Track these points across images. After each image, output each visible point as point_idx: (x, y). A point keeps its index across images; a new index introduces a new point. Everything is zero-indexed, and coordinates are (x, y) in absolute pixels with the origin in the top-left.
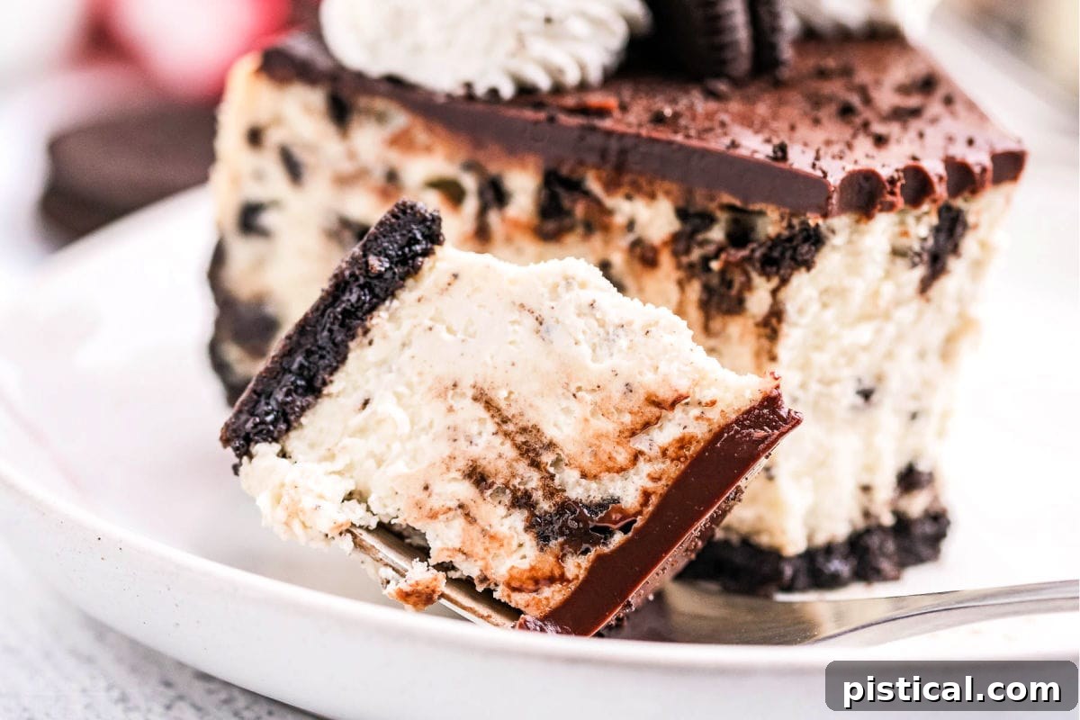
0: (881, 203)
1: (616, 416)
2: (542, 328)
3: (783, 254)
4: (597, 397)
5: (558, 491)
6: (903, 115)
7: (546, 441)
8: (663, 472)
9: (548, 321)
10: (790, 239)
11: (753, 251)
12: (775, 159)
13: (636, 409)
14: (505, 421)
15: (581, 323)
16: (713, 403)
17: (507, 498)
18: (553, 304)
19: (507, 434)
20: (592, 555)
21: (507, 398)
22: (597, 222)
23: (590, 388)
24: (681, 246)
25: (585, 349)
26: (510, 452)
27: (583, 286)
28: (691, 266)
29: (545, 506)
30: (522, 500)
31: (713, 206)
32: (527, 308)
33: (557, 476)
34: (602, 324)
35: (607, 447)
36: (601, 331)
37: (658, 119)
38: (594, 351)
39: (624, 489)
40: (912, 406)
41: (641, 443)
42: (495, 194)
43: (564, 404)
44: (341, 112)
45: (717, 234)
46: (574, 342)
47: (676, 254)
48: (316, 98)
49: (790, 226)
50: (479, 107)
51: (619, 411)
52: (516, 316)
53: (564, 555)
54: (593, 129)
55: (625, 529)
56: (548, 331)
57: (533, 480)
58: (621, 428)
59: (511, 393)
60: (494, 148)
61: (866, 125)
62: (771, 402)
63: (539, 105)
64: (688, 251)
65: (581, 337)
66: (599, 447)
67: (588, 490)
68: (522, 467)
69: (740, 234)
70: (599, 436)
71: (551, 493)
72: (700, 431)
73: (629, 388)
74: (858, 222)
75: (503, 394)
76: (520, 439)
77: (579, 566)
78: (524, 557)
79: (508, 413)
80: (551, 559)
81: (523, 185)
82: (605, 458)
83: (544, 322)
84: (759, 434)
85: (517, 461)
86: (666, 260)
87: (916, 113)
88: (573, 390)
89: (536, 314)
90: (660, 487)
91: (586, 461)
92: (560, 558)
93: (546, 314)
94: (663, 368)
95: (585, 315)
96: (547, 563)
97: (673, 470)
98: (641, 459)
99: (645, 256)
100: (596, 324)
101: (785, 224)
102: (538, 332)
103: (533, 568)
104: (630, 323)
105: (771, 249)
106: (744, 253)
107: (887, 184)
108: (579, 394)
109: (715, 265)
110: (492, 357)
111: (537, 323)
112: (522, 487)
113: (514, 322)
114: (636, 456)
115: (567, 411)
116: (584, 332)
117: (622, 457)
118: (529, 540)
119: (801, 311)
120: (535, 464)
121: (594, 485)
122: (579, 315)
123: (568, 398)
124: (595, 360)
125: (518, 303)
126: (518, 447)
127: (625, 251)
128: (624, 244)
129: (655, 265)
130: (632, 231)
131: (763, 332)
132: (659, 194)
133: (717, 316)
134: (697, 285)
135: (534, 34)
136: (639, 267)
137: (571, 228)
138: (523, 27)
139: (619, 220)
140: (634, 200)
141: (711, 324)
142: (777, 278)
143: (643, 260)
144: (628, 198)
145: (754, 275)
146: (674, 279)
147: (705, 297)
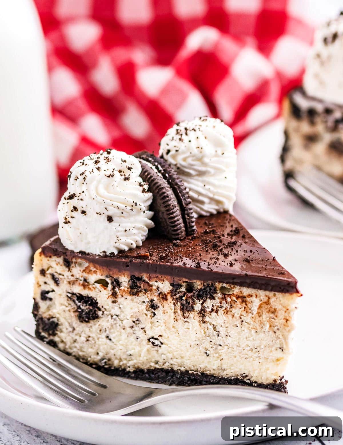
3: (203, 293)
6: (231, 245)
10: (204, 289)
11: (194, 293)
12: (197, 267)
22: (148, 289)
24: (174, 294)
28: (177, 299)
31: (180, 282)
37: (162, 258)
42: (117, 283)
44: (68, 264)
45: (183, 289)
47: (172, 296)
48: (60, 260)
49: (204, 285)
50: (108, 259)
54: (143, 262)
60: (115, 270)
61: (221, 250)
63: (126, 257)
64: (175, 295)
69: (190, 288)
81: (125, 280)
86: (169, 297)
87: (235, 243)
99: (163, 297)
101: (202, 285)
105: (199, 292)
106: (192, 294)
109: (184, 298)
127: (157, 296)
128: (156, 294)
129: (166, 300)
130: (159, 290)
131: (200, 315)
132: (165, 280)
133: (186, 312)
134: (179, 304)
135: (122, 236)
136: (162, 300)
137: (141, 291)
138: (118, 234)
139: (154, 288)
140: (158, 282)
141: (185, 314)
142: (202, 300)
143: (163, 298)
144: (156, 281)
145: (195, 300)
146: (173, 303)
147: (182, 307)
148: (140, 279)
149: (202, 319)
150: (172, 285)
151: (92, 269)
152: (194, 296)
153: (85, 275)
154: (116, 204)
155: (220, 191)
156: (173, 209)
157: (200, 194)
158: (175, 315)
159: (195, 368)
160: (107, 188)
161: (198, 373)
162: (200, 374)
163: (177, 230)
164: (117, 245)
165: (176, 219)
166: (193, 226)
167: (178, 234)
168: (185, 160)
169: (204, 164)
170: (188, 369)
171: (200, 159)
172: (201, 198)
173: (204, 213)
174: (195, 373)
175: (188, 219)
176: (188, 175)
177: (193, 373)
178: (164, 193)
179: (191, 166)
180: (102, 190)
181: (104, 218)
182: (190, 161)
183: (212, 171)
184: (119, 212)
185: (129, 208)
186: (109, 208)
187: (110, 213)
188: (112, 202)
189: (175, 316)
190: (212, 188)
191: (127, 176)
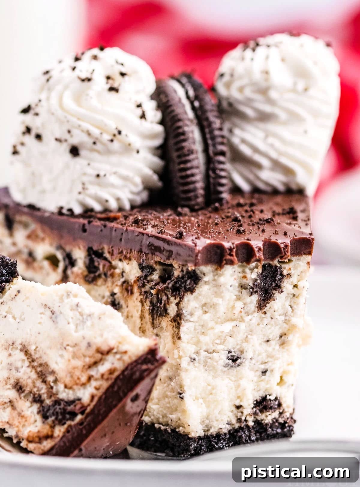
0: (225, 260)
1: (83, 358)
2: (54, 316)
3: (181, 285)
4: (75, 349)
5: (54, 394)
6: (262, 222)
7: (50, 370)
8: (101, 385)
9: (57, 313)
10: (183, 277)
11: (169, 284)
12: (177, 238)
13: (91, 355)
14: (33, 361)
15: (71, 314)
16: (126, 352)
17: (31, 398)
18: (60, 304)
19: (33, 367)
20: (66, 426)
21: (35, 350)
22: (110, 273)
23: (72, 345)
24: (142, 283)
25: (72, 326)
26: (34, 375)
27: (75, 296)
28: (145, 293)
29: (48, 402)
30: (37, 400)
31: (152, 263)
32: (48, 307)
33: (55, 387)
34: (81, 314)
35: (77, 373)
36: (81, 318)
38: (77, 327)
39: (84, 394)
40: (263, 367)
41: (93, 372)
42: (70, 261)
43: (61, 352)
44: (10, 224)
45: (155, 276)
46: (67, 323)
47: (139, 287)
49: (182, 271)
50: (65, 218)
51: (85, 356)
52: (42, 310)
53: (54, 426)
55: (82, 413)
56: (56, 317)
57: (43, 389)
58: (84, 364)
59: (37, 347)
62: (152, 352)
64: (144, 285)
65: (70, 320)
66: (74, 373)
67: (68, 394)
68: (39, 383)
70: (74, 368)
71: (51, 395)
72: (119, 366)
73: (89, 345)
74: (216, 269)
75: (33, 347)
76: (39, 369)
77: (60, 431)
78: (36, 426)
79: (35, 357)
80: (47, 427)
81: (80, 256)
82: (76, 378)
83: (54, 313)
84: (144, 367)
85: (37, 380)
86: (136, 290)
87: (269, 221)
88: (65, 345)
89: (51, 309)
90: (99, 393)
91: (68, 380)
92: (53, 427)
93: (56, 309)
94: (106, 335)
95: (74, 310)
96: (46, 430)
97: (105, 385)
98: (92, 379)
100: (78, 314)
101: (180, 270)
102: (51, 318)
103: (39, 432)
104: (93, 314)
105: (176, 282)
106: (165, 285)
107: (228, 250)
108: (68, 348)
109: (153, 291)
110: (30, 330)
111: (51, 314)
112: (37, 393)
113: (42, 313)
114: (90, 378)
115: (62, 356)
116: (72, 318)
117: (84, 379)
118: (38, 418)
119: (191, 314)
120: (44, 381)
121: (71, 392)
122: (71, 310)
123: (62, 350)
124: (76, 331)
125: (44, 304)
126: (38, 373)
127: (120, 286)
128: (119, 283)
129: (132, 293)
130: (123, 276)
131: (174, 324)
132: (132, 258)
133: (157, 317)
134: (148, 303)
135: (91, 183)
136: (126, 294)
137: (99, 276)
138: (85, 179)
139: (118, 271)
140: (123, 261)
141: (155, 322)
142: (178, 298)
143: (127, 290)
144: (120, 260)
145: (169, 296)
146: (139, 300)
147: (151, 308)
148: (100, 255)
149: (175, 330)
150: (142, 268)
151: (41, 234)
152: (167, 288)
153: (30, 244)
154: (87, 126)
155: (290, 150)
156: (188, 155)
157: (256, 150)
158: (142, 322)
159: (165, 419)
160: (78, 98)
161: (166, 429)
162: (170, 431)
163: (189, 191)
164: (81, 197)
165: (189, 172)
166: (221, 193)
167: (189, 199)
168: (241, 90)
169: (271, 102)
170: (155, 421)
171: (264, 91)
172: (257, 158)
173: (261, 186)
174: (163, 428)
175: (214, 178)
176: (243, 116)
177: (160, 428)
178: (179, 127)
179: (249, 102)
180: (69, 102)
181: (65, 148)
182: (248, 93)
183: (283, 115)
184: (88, 141)
185: (106, 137)
186: (75, 132)
187: (75, 140)
188: (81, 123)
189: (142, 324)
190: (278, 144)
191: (115, 85)
